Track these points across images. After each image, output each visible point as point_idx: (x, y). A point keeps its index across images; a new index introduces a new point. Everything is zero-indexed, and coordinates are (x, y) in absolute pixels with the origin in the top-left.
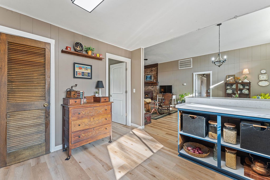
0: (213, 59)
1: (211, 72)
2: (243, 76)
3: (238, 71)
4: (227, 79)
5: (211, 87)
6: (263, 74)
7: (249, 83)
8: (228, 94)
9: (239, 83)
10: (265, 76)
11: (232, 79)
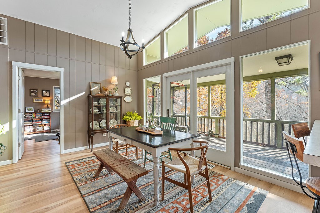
1: (61, 71)
3: (104, 79)
5: (63, 103)
6: (127, 87)
7: (121, 98)
8: (96, 115)
9: (110, 97)
10: (129, 90)
11: (97, 89)
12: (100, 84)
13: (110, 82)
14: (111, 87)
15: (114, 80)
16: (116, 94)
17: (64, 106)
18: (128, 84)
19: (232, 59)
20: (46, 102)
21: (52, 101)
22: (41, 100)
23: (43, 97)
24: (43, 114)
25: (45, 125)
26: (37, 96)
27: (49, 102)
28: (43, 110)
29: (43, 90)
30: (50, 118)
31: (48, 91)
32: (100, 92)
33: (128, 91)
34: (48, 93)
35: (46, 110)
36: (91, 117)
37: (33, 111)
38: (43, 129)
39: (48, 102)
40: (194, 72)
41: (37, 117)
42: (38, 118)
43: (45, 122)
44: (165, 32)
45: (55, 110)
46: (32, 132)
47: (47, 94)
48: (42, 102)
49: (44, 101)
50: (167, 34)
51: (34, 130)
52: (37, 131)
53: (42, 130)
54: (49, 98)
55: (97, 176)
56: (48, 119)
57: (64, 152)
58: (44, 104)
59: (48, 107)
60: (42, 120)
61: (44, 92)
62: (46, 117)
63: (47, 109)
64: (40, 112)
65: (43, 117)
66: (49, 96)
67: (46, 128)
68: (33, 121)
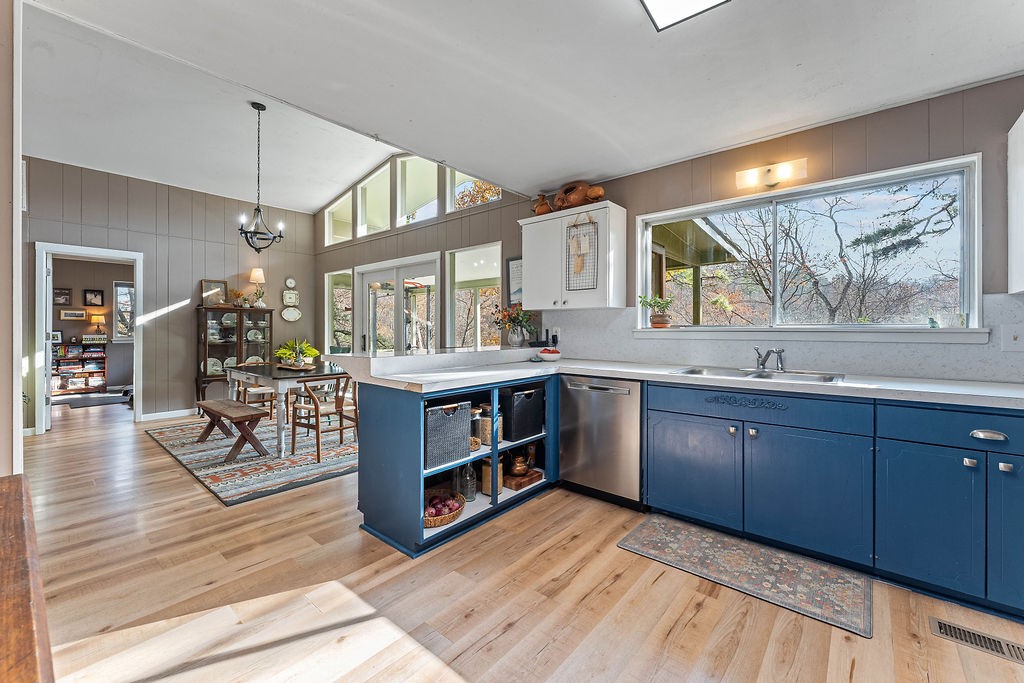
0: (243, 219)
1: (138, 258)
2: (252, 289)
3: (235, 273)
4: (205, 295)
5: (141, 320)
6: (289, 289)
7: (270, 312)
8: (213, 346)
9: (246, 310)
10: (293, 296)
11: (217, 294)
12: (225, 283)
13: (246, 280)
14: (248, 291)
15: (258, 275)
16: (261, 304)
17: (145, 329)
18: (291, 283)
19: (436, 255)
20: (94, 319)
21: (109, 316)
22: (82, 315)
23: (86, 307)
24: (86, 347)
25: (91, 374)
26: (70, 304)
27: (102, 319)
28: (87, 339)
29: (86, 292)
30: (104, 358)
31: (101, 293)
32: (225, 301)
33: (291, 298)
34: (99, 297)
35: (93, 339)
36: (202, 349)
37: (60, 341)
38: (87, 384)
39: (98, 317)
40: (398, 268)
41: (70, 355)
42: (73, 358)
43: (91, 367)
44: (359, 187)
45: (117, 338)
46: (56, 389)
47: (97, 300)
48: (84, 318)
49: (90, 316)
50: (364, 190)
51: (63, 387)
52: (71, 387)
53: (83, 386)
54: (103, 311)
55: (202, 439)
56: (100, 361)
57: (144, 418)
58: (88, 323)
59: (98, 332)
60: (83, 362)
61: (90, 297)
62: (95, 355)
63: (96, 336)
64: (79, 343)
65: (86, 355)
66: (102, 305)
67: (96, 381)
68: (59, 365)
